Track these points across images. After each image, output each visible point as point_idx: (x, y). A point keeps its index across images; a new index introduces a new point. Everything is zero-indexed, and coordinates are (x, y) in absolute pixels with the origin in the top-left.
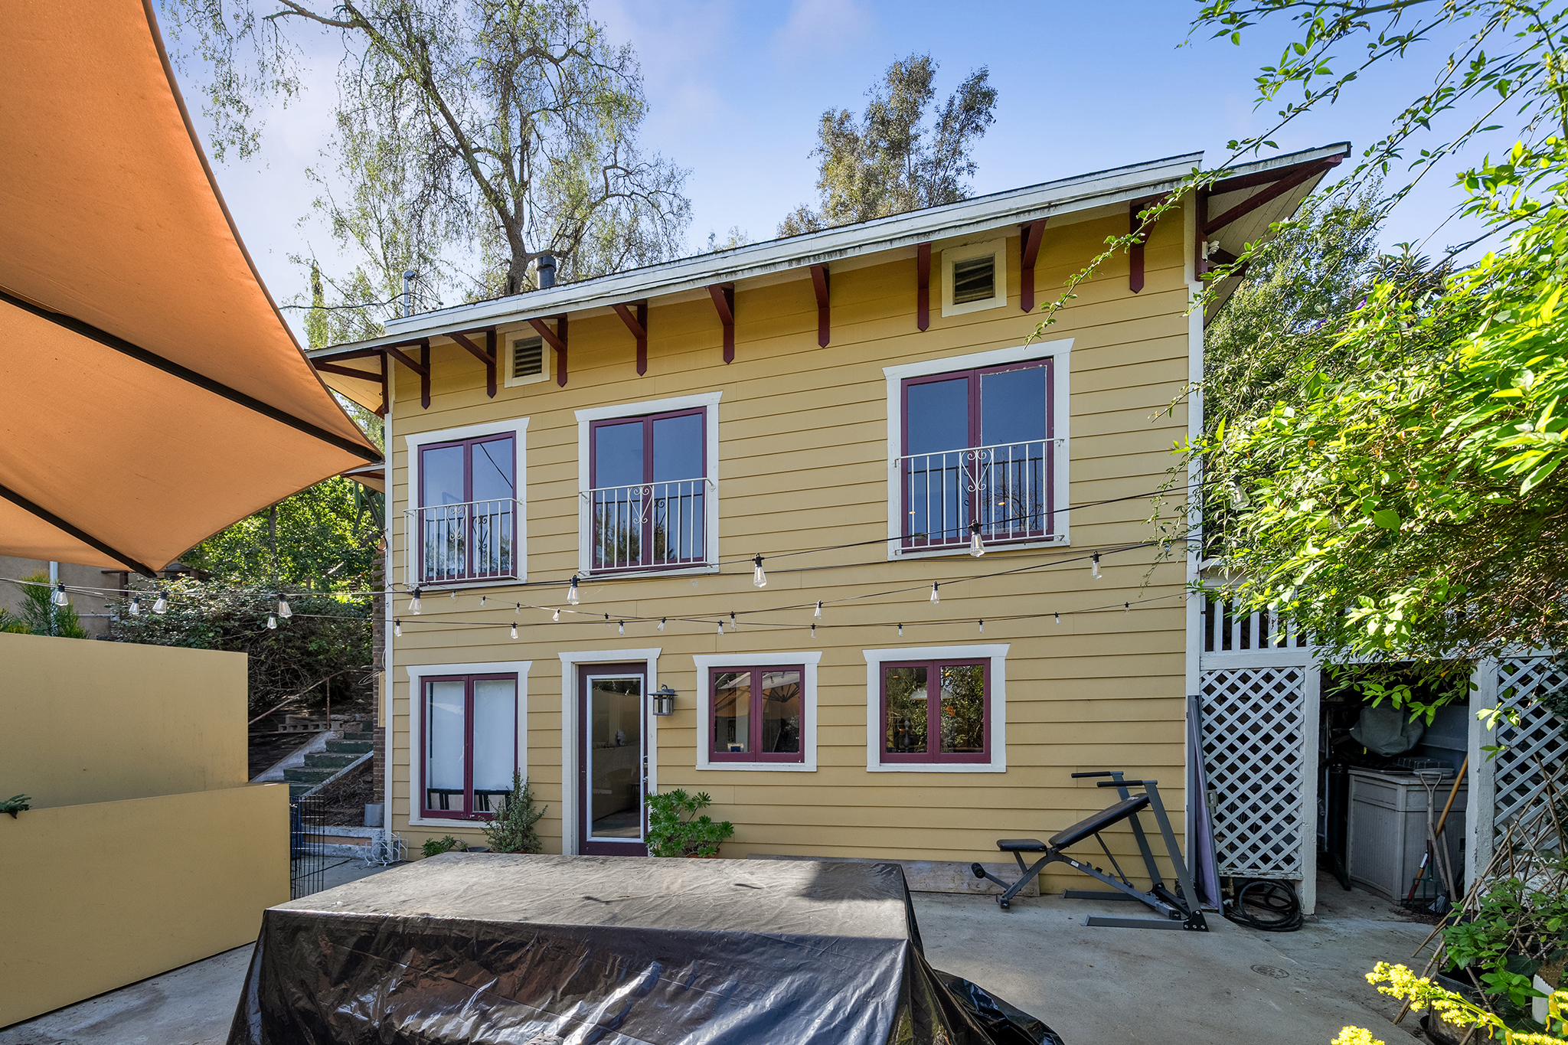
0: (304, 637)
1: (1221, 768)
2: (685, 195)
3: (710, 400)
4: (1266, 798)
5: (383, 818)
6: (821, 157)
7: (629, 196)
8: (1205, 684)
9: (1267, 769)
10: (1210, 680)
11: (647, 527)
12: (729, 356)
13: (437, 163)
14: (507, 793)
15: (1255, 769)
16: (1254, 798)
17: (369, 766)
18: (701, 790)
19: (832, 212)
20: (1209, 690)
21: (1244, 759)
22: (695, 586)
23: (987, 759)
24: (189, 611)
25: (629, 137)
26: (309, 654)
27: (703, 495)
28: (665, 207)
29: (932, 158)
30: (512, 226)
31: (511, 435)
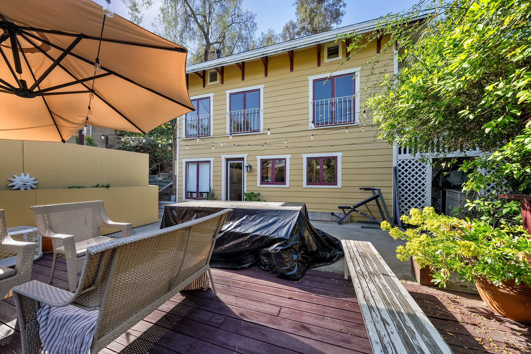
0: (154, 152)
1: (403, 187)
2: (255, 22)
3: (261, 87)
4: (416, 196)
5: (176, 199)
6: (297, 5)
7: (239, 23)
8: (398, 164)
9: (416, 188)
10: (400, 162)
11: (244, 122)
12: (266, 75)
13: (187, 21)
14: (208, 193)
15: (413, 187)
16: (413, 196)
17: (171, 186)
18: (258, 192)
19: (300, 22)
20: (400, 165)
21: (410, 185)
22: (257, 137)
23: (336, 184)
24: (128, 145)
25: (239, 6)
26: (155, 156)
27: (259, 112)
28: (249, 25)
29: (332, 3)
30: (206, 35)
31: (209, 98)
